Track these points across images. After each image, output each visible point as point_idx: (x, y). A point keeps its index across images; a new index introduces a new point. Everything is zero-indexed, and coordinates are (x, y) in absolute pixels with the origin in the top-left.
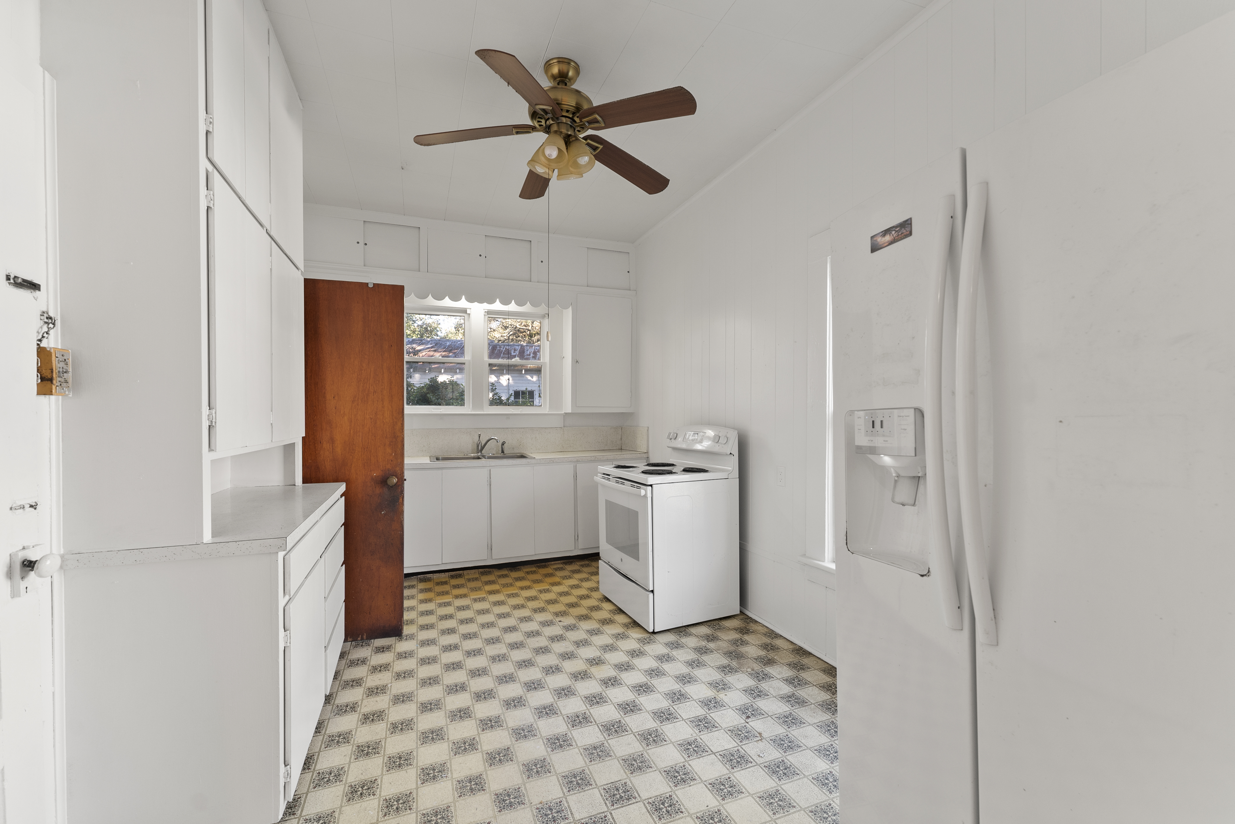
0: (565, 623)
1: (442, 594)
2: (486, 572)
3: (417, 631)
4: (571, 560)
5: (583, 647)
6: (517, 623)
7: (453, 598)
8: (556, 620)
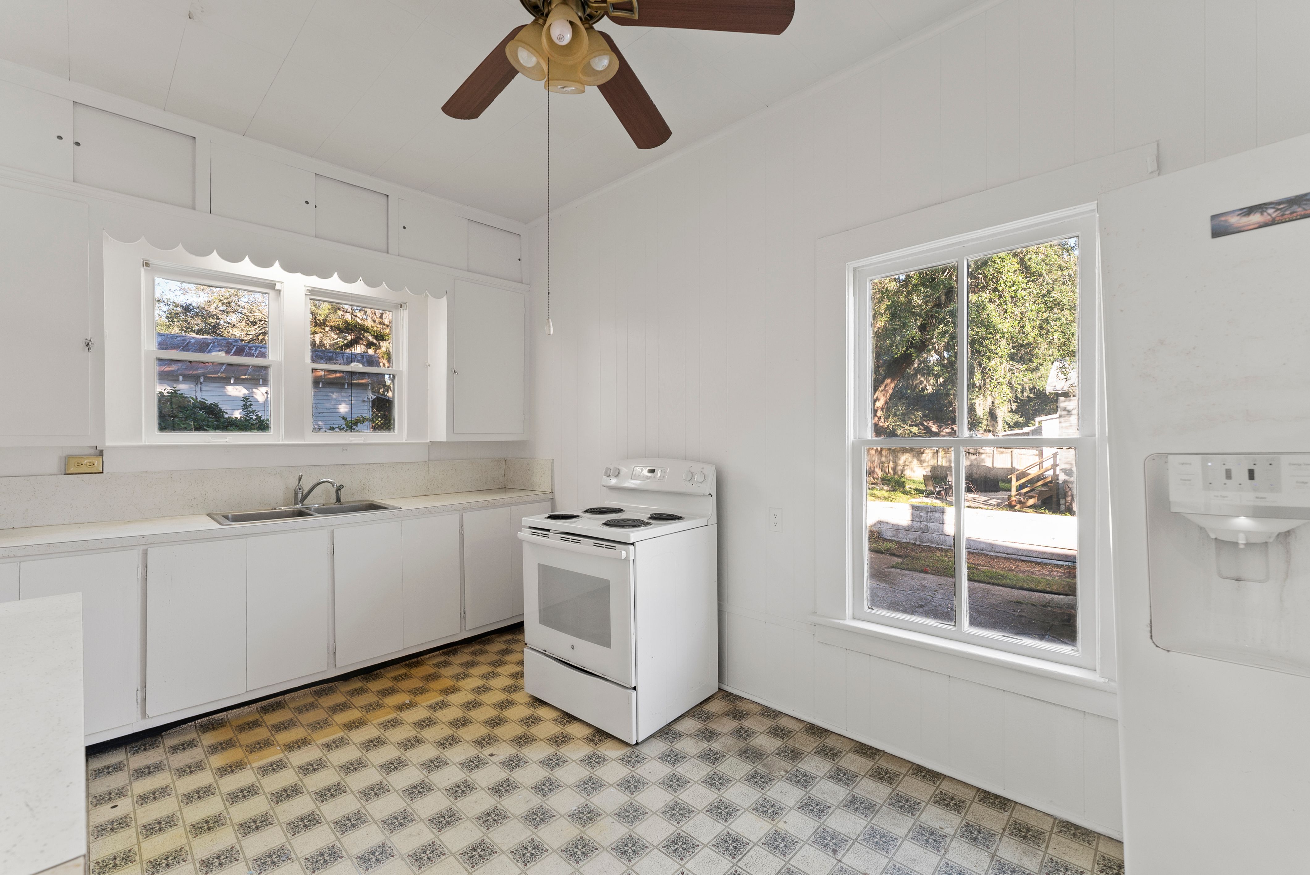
0: (502, 757)
1: (258, 747)
2: (324, 690)
3: (237, 838)
4: (453, 648)
5: (552, 793)
6: (425, 775)
7: (283, 751)
8: (484, 755)
